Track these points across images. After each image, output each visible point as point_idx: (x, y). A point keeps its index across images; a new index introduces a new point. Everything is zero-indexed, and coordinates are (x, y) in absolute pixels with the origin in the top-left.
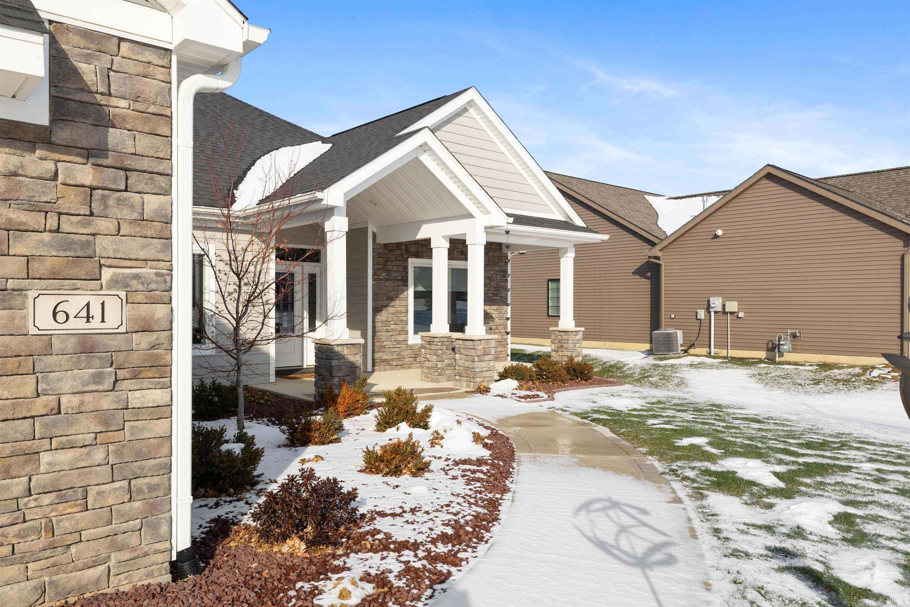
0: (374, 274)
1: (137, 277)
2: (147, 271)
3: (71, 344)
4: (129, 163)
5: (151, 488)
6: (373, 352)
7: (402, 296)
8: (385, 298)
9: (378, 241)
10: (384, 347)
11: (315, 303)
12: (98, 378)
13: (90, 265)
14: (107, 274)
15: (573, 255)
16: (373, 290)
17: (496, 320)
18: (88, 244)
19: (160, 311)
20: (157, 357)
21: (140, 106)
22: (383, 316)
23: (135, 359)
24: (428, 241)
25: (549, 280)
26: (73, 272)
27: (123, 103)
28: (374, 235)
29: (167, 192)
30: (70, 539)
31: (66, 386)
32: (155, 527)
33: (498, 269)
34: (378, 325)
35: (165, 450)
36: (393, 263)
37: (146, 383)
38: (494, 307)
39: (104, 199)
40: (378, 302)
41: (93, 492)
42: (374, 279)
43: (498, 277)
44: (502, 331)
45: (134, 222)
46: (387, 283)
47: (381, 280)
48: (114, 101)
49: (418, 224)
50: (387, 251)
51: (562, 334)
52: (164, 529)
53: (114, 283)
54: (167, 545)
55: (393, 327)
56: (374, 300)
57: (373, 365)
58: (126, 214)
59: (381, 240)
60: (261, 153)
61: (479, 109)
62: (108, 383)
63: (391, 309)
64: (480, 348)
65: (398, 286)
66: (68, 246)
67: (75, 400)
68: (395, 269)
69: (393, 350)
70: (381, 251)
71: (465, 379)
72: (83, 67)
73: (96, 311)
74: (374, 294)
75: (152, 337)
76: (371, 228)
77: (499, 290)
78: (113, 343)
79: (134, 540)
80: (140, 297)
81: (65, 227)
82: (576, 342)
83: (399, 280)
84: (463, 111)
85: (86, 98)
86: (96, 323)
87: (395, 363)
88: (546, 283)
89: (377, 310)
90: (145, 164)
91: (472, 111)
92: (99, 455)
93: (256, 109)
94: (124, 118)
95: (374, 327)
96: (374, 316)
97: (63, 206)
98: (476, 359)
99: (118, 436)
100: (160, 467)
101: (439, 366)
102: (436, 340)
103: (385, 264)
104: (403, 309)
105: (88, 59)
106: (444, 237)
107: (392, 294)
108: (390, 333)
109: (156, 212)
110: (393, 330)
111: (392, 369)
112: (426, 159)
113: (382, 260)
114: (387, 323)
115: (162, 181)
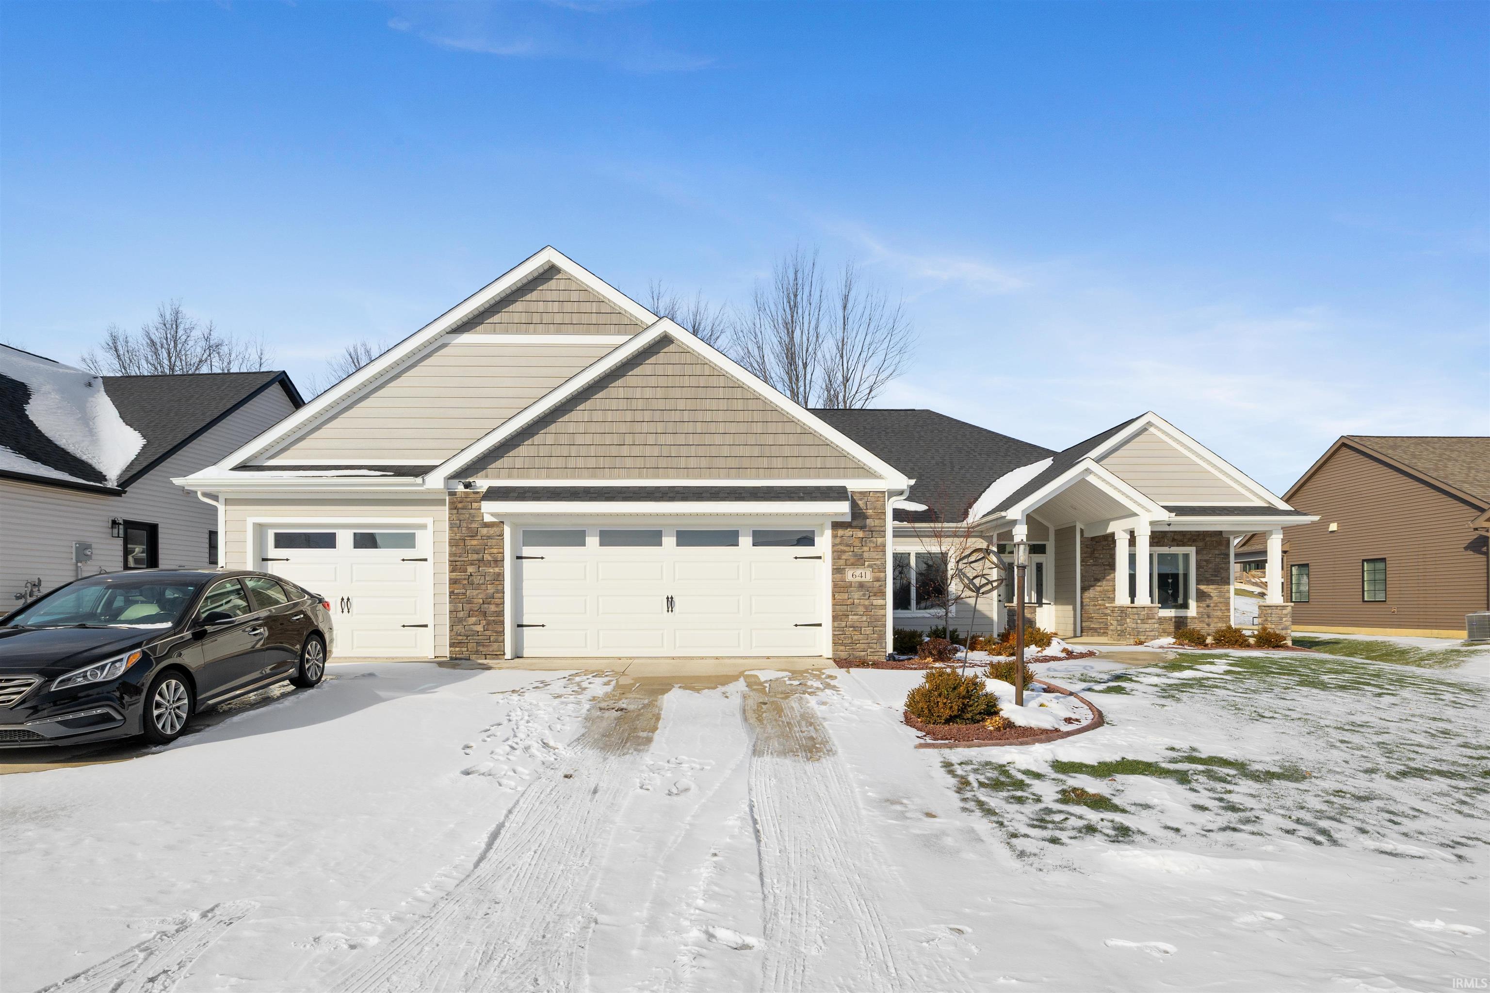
0: (1082, 561)
1: (875, 564)
2: (878, 562)
3: (857, 585)
4: (872, 529)
5: (880, 631)
6: (1081, 622)
7: (1108, 578)
8: (1093, 579)
9: (1086, 535)
10: (1092, 618)
11: (1042, 585)
12: (864, 595)
13: (862, 561)
14: (867, 563)
15: (1281, 536)
16: (1081, 574)
17: (1215, 598)
18: (861, 555)
19: (882, 575)
20: (882, 590)
21: (876, 511)
22: (1090, 593)
23: (875, 590)
24: (1113, 534)
25: (1364, 561)
26: (857, 563)
27: (871, 511)
28: (1082, 531)
29: (884, 537)
30: (857, 642)
31: (856, 597)
32: (881, 644)
33: (1217, 552)
34: (1086, 601)
35: (884, 620)
36: (1100, 552)
37: (878, 598)
38: (1211, 587)
39: (866, 541)
40: (1086, 583)
41: (863, 629)
42: (1081, 565)
43: (1217, 560)
44: (1223, 608)
45: (874, 547)
46: (1094, 568)
47: (1089, 565)
48: (868, 511)
49: (1107, 522)
50: (1094, 543)
51: (1267, 608)
52: (884, 645)
53: (869, 566)
54: (884, 650)
55: (1100, 602)
56: (1082, 581)
57: (1082, 632)
58: (872, 545)
59: (1087, 535)
60: (997, 477)
61: (1157, 427)
62: (867, 597)
63: (1098, 589)
64: (1142, 613)
65: (1105, 570)
66: (856, 555)
67: (858, 601)
68: (1102, 556)
69: (1101, 620)
70: (1089, 543)
71: (1132, 637)
72: (860, 502)
73: (863, 575)
74: (1082, 576)
75: (880, 583)
76: (1079, 526)
77: (1219, 571)
78: (869, 585)
79: (875, 647)
80: (876, 571)
81: (855, 550)
82: (1283, 616)
83: (1106, 565)
84: (1144, 430)
85: (860, 511)
86: (863, 578)
87: (1102, 631)
88: (1361, 564)
89: (1084, 589)
90: (878, 529)
91: (1152, 430)
92: (864, 618)
93: (1005, 437)
94: (871, 515)
95: (1082, 602)
96: (1082, 593)
97: (855, 544)
98: (1139, 621)
99: (870, 613)
100: (882, 625)
101: (1119, 629)
102: (1117, 609)
103: (1093, 553)
104: (1110, 588)
105: (861, 500)
106: (1124, 531)
107: (1099, 576)
108: (1097, 607)
109: (881, 543)
110: (1100, 605)
111: (1099, 636)
112: (1091, 479)
113: (1089, 550)
114: (1095, 599)
115: (883, 533)
